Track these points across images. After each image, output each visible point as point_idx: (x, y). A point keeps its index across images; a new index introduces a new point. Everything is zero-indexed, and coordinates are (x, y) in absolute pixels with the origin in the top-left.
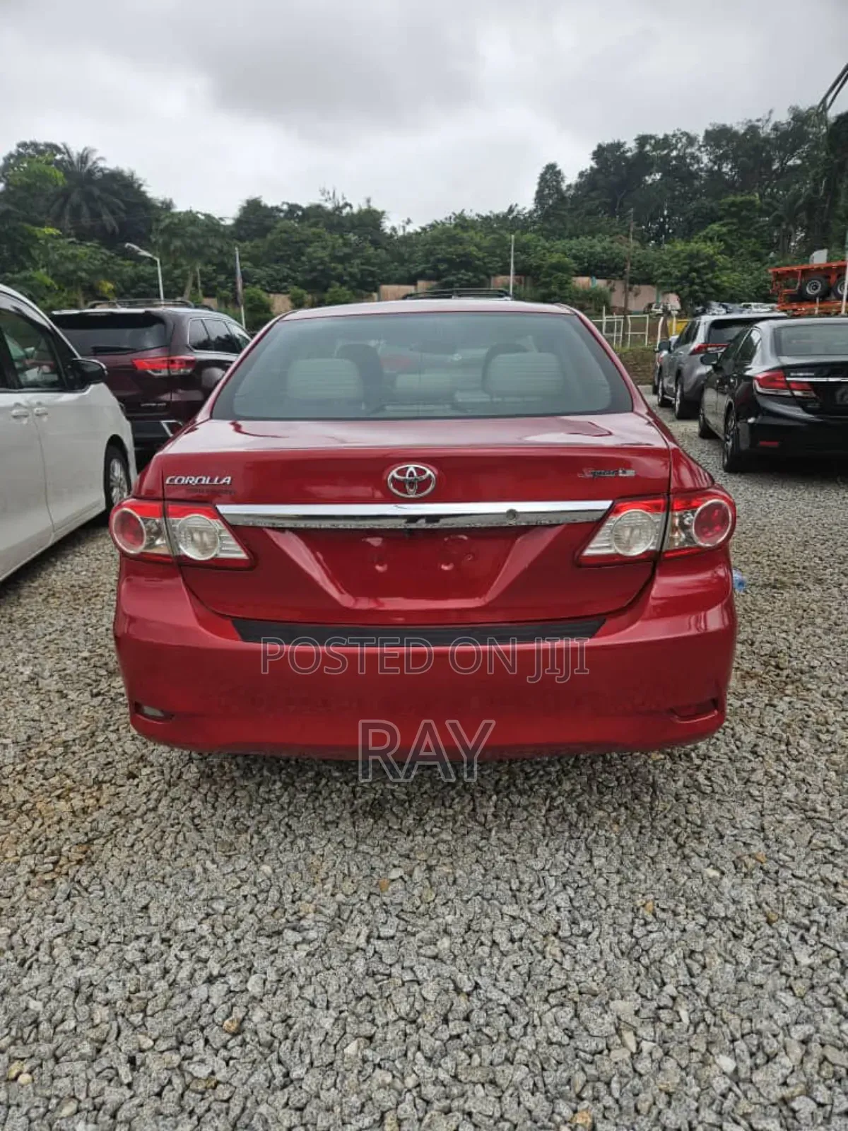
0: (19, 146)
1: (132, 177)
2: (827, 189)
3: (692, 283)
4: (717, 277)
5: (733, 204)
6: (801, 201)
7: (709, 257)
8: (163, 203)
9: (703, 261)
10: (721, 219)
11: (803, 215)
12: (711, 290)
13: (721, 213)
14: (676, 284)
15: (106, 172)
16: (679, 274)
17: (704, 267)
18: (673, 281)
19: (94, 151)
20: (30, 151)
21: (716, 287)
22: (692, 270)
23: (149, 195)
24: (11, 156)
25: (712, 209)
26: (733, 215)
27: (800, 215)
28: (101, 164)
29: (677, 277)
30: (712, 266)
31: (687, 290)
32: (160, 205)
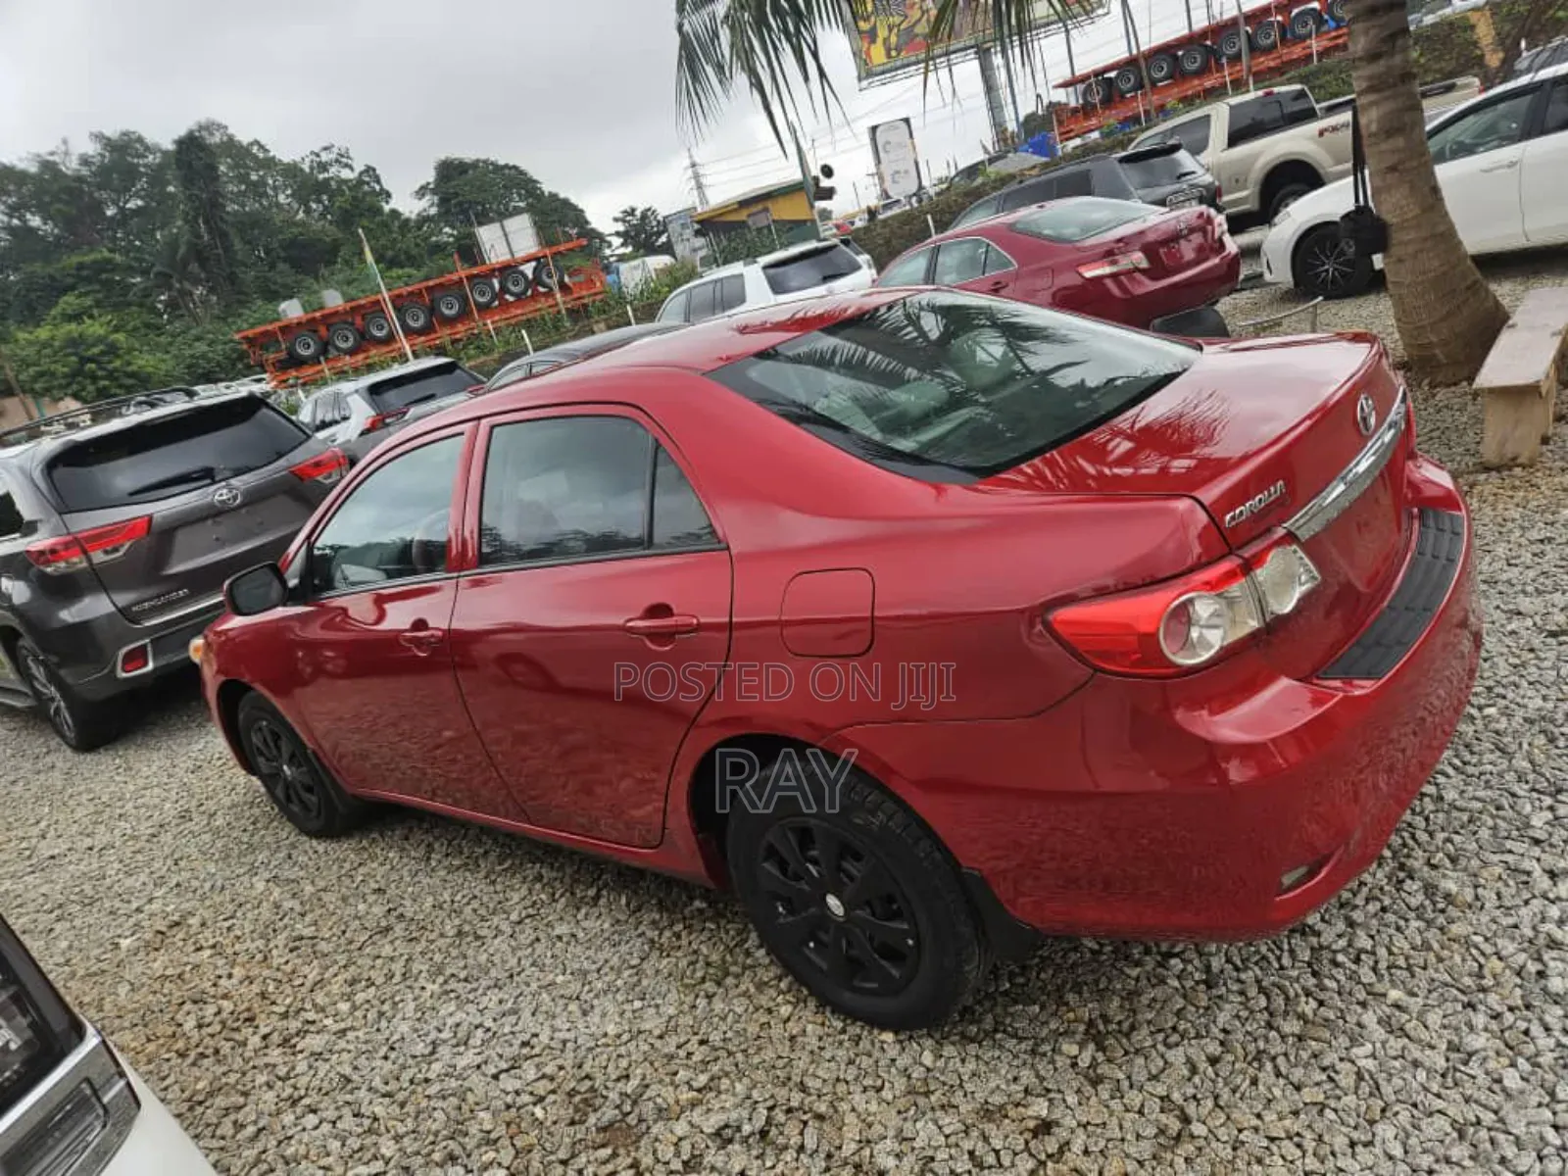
2: (210, 231)
3: (94, 378)
4: (129, 364)
5: (81, 266)
6: (182, 250)
7: (100, 340)
9: (94, 345)
10: (73, 288)
11: (194, 267)
12: (130, 382)
13: (70, 281)
14: (69, 385)
16: (66, 370)
17: (103, 353)
18: (63, 382)
21: (132, 375)
22: (84, 360)
25: (52, 278)
26: (88, 280)
27: (190, 268)
29: (65, 376)
30: (113, 350)
31: (91, 388)
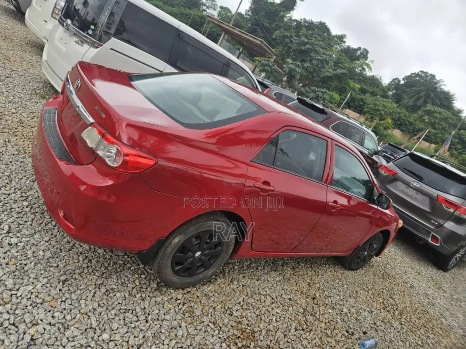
0: (420, 71)
1: (452, 96)
8: (458, 110)
15: (442, 90)
19: (443, 81)
20: (423, 74)
23: (454, 105)
24: (415, 73)
28: (443, 87)
32: (456, 110)
